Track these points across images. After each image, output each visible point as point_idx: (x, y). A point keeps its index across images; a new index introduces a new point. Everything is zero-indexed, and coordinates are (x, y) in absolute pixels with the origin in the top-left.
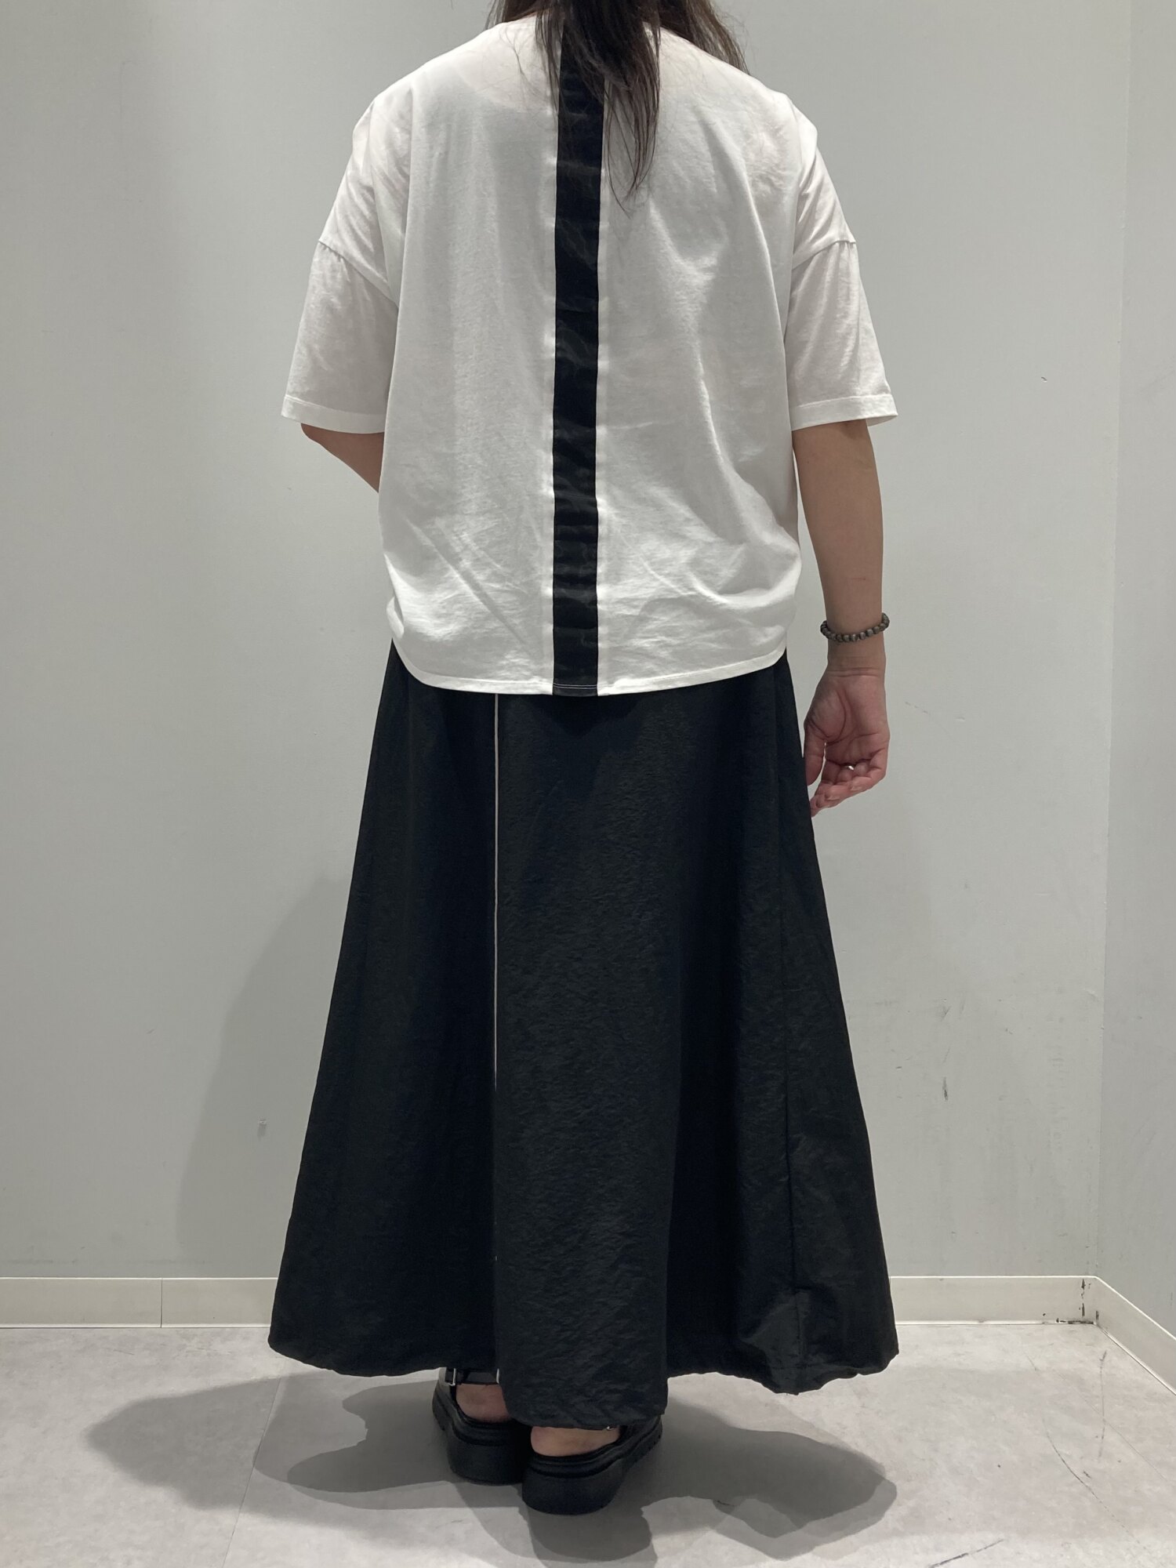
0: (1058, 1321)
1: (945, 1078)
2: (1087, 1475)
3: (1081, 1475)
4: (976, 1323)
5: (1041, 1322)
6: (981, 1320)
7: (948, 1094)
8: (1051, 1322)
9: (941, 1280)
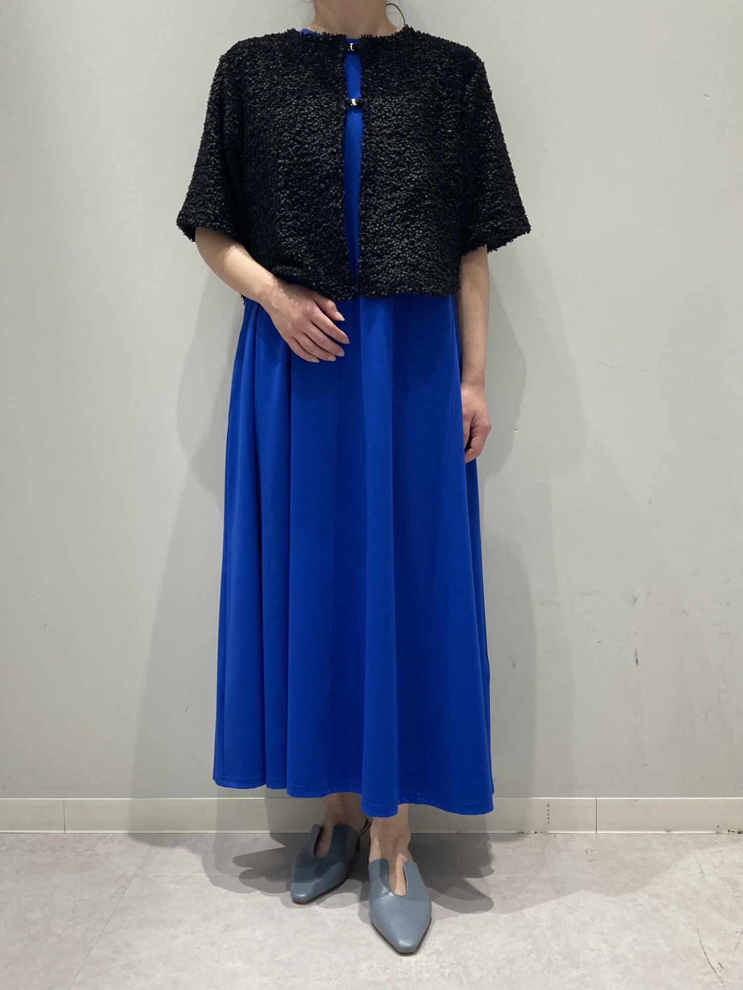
0: (729, 831)
1: (636, 649)
2: (721, 966)
3: (716, 966)
4: (664, 832)
5: (715, 832)
6: (668, 830)
7: (639, 661)
8: (724, 832)
9: (637, 800)
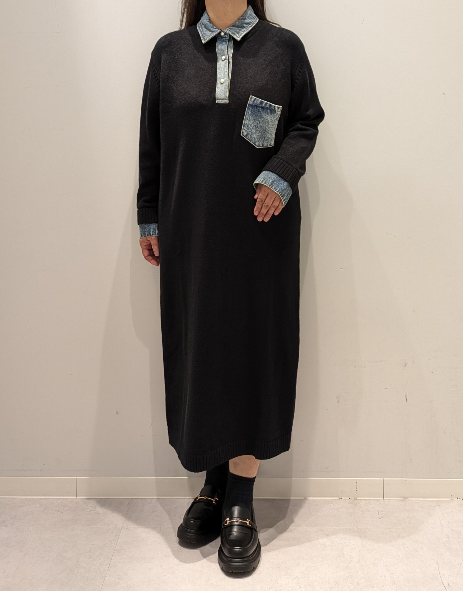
0: (458, 499)
1: (406, 393)
5: (450, 499)
6: (423, 498)
7: (407, 400)
8: (455, 499)
